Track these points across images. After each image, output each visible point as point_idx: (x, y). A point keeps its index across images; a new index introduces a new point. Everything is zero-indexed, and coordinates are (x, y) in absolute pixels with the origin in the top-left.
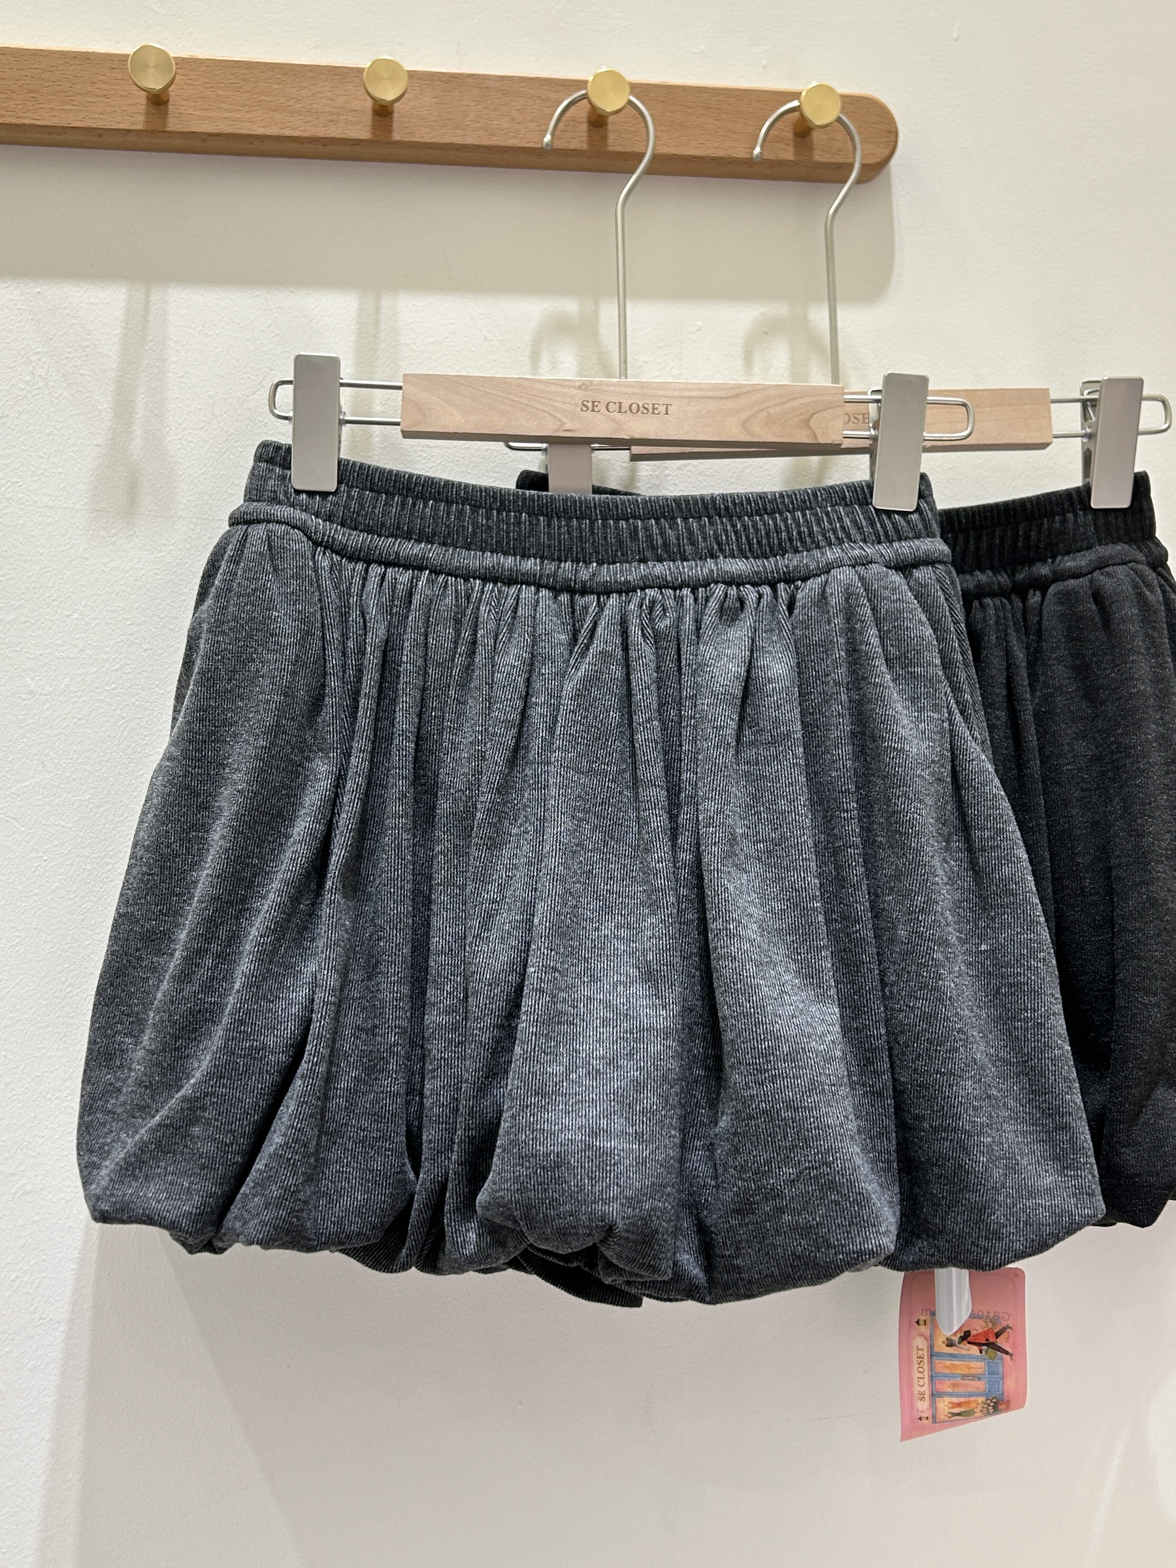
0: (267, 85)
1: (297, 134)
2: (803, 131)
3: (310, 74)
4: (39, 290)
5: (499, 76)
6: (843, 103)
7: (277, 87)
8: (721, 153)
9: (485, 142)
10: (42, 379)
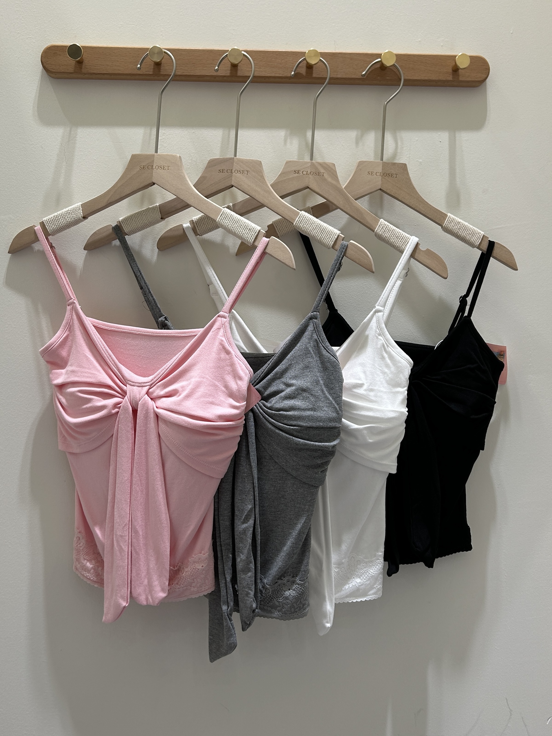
0: (271, 59)
1: (281, 76)
2: (456, 70)
3: (285, 54)
4: (194, 131)
5: (349, 53)
6: (470, 59)
7: (273, 59)
8: (426, 78)
9: (344, 76)
10: (195, 162)
